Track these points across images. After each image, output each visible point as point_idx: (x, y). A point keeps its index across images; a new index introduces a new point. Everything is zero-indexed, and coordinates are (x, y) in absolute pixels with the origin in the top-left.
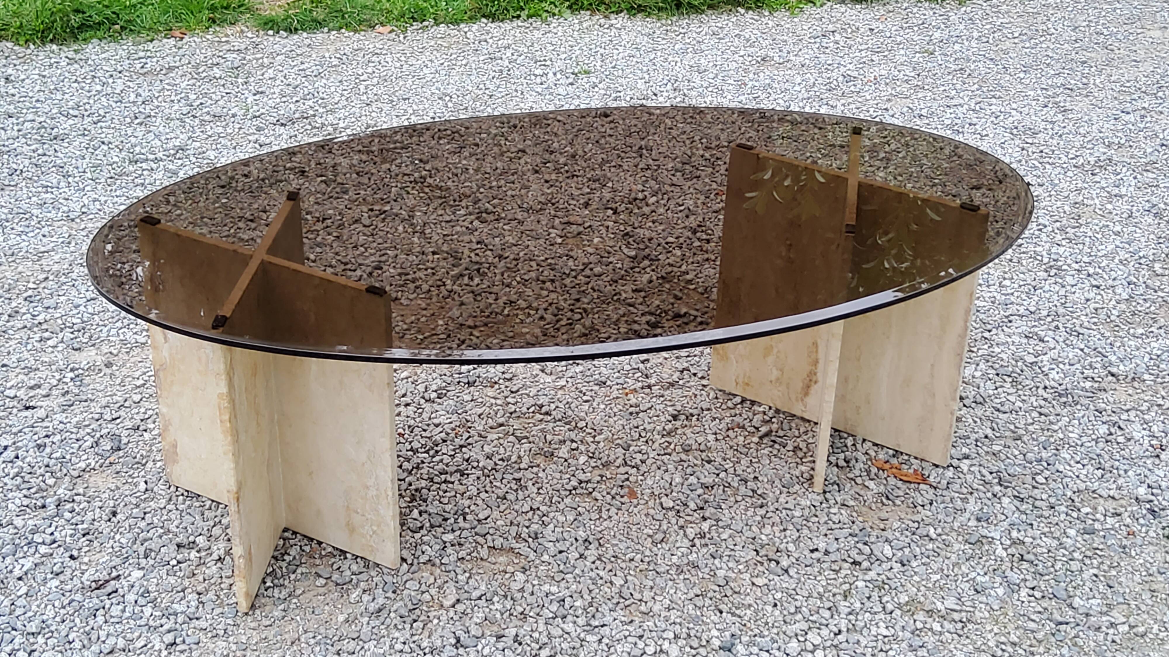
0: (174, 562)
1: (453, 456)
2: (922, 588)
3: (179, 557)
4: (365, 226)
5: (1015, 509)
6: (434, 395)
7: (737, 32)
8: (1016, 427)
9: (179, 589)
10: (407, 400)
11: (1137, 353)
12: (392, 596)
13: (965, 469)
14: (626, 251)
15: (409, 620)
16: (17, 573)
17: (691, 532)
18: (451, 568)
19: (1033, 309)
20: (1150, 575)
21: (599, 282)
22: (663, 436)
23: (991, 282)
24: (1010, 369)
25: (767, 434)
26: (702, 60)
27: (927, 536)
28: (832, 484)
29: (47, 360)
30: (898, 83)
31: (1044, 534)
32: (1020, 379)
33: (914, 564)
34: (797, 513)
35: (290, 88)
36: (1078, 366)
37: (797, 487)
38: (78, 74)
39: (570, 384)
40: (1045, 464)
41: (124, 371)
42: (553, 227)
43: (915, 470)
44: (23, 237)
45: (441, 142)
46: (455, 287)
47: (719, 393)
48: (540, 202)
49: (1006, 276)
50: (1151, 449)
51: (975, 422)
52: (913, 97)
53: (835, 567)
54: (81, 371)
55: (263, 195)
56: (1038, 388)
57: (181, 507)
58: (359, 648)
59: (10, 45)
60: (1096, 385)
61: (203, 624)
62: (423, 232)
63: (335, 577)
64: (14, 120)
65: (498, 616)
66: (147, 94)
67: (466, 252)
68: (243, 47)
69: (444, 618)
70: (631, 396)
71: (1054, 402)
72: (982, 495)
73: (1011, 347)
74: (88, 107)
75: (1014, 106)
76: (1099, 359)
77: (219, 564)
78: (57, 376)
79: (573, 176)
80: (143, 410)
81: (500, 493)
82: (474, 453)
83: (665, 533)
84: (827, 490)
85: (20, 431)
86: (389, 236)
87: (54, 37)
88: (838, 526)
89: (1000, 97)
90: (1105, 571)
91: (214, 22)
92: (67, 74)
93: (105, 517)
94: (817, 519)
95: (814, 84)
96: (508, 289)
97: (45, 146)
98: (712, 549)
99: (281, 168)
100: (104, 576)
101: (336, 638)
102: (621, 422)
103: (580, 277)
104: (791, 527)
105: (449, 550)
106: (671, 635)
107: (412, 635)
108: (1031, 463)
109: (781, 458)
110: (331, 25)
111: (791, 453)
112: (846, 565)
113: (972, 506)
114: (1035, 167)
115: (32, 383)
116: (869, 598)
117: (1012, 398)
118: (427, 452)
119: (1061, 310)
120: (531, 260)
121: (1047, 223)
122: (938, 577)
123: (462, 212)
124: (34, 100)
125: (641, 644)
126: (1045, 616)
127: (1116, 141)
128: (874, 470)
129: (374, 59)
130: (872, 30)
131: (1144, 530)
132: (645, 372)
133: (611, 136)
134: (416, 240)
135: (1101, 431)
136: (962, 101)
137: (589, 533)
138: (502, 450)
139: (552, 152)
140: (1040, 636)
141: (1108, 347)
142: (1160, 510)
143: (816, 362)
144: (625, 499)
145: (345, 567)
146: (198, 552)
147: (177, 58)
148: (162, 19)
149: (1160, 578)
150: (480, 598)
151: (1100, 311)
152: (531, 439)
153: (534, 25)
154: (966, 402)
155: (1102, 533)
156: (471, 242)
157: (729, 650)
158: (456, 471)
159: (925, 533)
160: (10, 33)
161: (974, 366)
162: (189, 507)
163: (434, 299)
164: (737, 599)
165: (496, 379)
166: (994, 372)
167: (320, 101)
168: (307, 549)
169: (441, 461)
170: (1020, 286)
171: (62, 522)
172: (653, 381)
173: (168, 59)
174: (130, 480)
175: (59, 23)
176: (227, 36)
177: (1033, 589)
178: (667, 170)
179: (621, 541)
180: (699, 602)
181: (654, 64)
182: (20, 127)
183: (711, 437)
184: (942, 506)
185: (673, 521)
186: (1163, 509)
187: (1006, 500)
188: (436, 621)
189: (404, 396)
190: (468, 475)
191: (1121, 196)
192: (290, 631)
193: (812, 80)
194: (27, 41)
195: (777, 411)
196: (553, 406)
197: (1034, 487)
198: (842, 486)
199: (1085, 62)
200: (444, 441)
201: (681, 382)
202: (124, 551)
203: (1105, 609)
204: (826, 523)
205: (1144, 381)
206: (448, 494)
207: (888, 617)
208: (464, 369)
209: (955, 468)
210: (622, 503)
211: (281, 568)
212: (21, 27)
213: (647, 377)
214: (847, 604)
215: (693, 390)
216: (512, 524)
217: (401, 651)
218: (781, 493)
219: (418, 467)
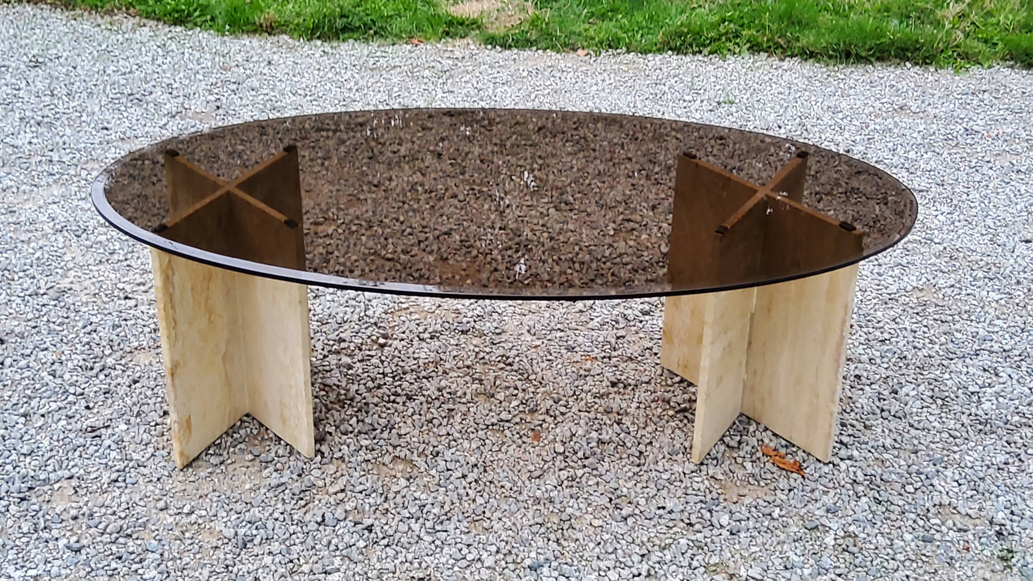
0: (153, 424)
1: (411, 384)
2: (737, 556)
3: (159, 420)
4: (459, 201)
5: (867, 508)
6: (428, 336)
8: (920, 443)
10: (404, 336)
12: (296, 478)
13: (843, 468)
15: (296, 497)
16: (44, 410)
17: (565, 474)
18: (354, 465)
19: (1007, 347)
21: (622, 270)
22: (594, 397)
24: (947, 394)
25: (685, 410)
26: (843, 103)
27: (770, 515)
28: (713, 459)
30: (1017, 141)
31: (881, 533)
32: (950, 404)
33: (742, 535)
34: (665, 476)
37: (680, 456)
39: (544, 345)
40: (923, 477)
42: (614, 222)
43: (796, 461)
47: (666, 372)
48: (617, 201)
51: (883, 431)
53: (671, 524)
56: (963, 413)
59: (286, 37)
60: (1024, 420)
61: (146, 471)
63: (263, 456)
64: (253, 93)
65: (367, 508)
67: (528, 231)
68: (460, 56)
69: (323, 502)
70: (589, 362)
71: (969, 428)
72: (844, 492)
73: (962, 376)
74: (313, 89)
81: (430, 417)
82: (430, 384)
83: (544, 471)
84: (706, 462)
85: (110, 314)
87: (321, 34)
88: (694, 492)
90: (919, 575)
91: (447, 34)
92: (314, 63)
93: (127, 383)
94: (680, 484)
95: (934, 133)
98: (575, 490)
101: (234, 500)
102: (567, 381)
104: (653, 485)
105: (361, 452)
106: (494, 549)
107: (292, 509)
108: (910, 474)
109: (683, 431)
110: (539, 46)
112: (681, 525)
113: (829, 498)
115: (141, 280)
116: (683, 554)
117: (931, 418)
118: (393, 377)
122: (758, 549)
123: (546, 200)
125: (465, 551)
128: (759, 454)
129: (559, 75)
130: (1024, 93)
131: (980, 548)
134: (493, 217)
135: (999, 460)
137: (482, 460)
142: (1009, 534)
144: (529, 441)
145: (274, 450)
147: (405, 60)
148: (409, 29)
150: (361, 492)
153: (712, 60)
154: (885, 414)
155: (938, 543)
157: (535, 570)
160: (289, 29)
164: (569, 533)
166: (930, 393)
168: (255, 432)
169: (400, 386)
170: (1010, 327)
171: (97, 381)
172: (616, 354)
173: (397, 59)
175: (326, 24)
176: (454, 46)
179: (504, 471)
180: (535, 529)
181: (796, 102)
183: (634, 405)
184: (801, 493)
185: (557, 463)
186: (1012, 534)
187: (864, 499)
188: (317, 502)
189: (404, 333)
192: (206, 488)
193: (935, 130)
194: (298, 36)
196: (517, 359)
197: (900, 494)
198: (720, 462)
200: (413, 371)
201: (640, 358)
202: (125, 409)
204: (686, 488)
206: (389, 411)
207: (690, 572)
208: (465, 320)
209: (834, 465)
210: (524, 443)
211: (226, 442)
212: (298, 25)
213: (615, 349)
214: (660, 554)
215: (645, 367)
216: (424, 442)
217: (276, 520)
218: (664, 458)
219: (379, 387)
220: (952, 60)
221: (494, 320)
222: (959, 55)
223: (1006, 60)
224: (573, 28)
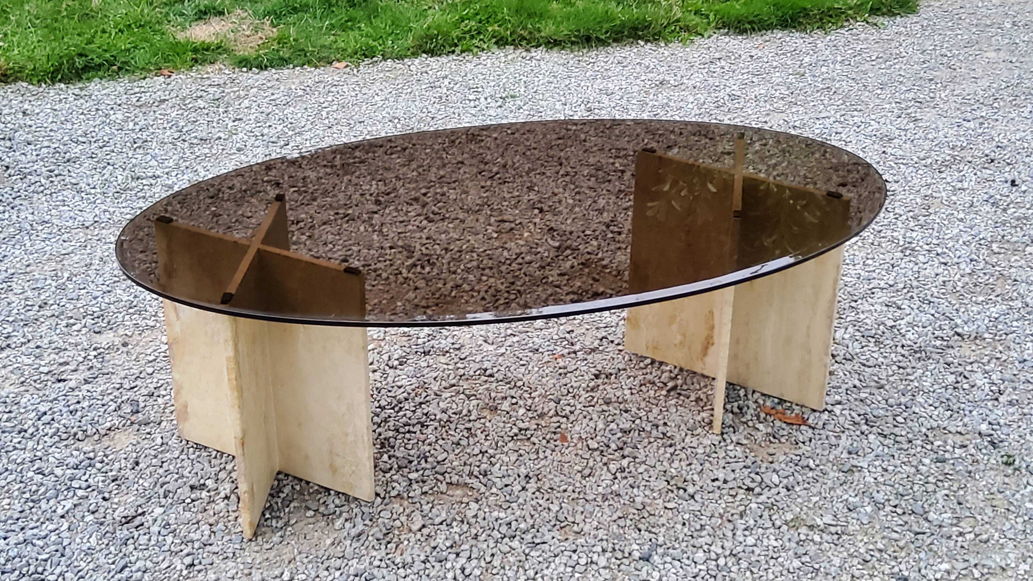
0: (189, 500)
1: (414, 412)
2: (804, 508)
3: (193, 496)
4: (332, 227)
5: (879, 443)
6: (396, 363)
7: (638, 61)
8: (879, 379)
9: (194, 521)
10: (375, 367)
11: (978, 317)
12: (370, 523)
13: (838, 412)
14: (551, 242)
15: (384, 542)
16: (60, 511)
17: (613, 467)
18: (416, 500)
19: (891, 283)
20: (992, 494)
21: (530, 269)
22: (587, 392)
23: (856, 262)
24: (874, 332)
25: (674, 388)
26: (610, 85)
27: (808, 466)
28: (729, 427)
29: (73, 341)
30: (775, 100)
31: (904, 463)
32: (881, 340)
33: (797, 489)
34: (700, 451)
35: (264, 115)
36: (930, 328)
37: (699, 430)
38: (84, 107)
39: (509, 352)
40: (904, 407)
41: (138, 349)
42: (490, 225)
43: (796, 415)
44: (47, 242)
45: (393, 156)
46: (410, 275)
47: (633, 357)
48: (477, 205)
49: (869, 256)
50: (991, 393)
51: (845, 375)
52: (788, 111)
53: (733, 493)
54: (102, 350)
55: (246, 204)
56: (896, 346)
57: (192, 457)
58: (344, 565)
59: (25, 84)
61: (215, 549)
62: (381, 231)
63: (322, 509)
64: (32, 147)
66: (143, 122)
67: (418, 246)
68: (222, 82)
69: (413, 540)
70: (559, 360)
71: (910, 358)
72: (852, 433)
73: (874, 314)
74: (94, 134)
75: (873, 117)
76: (947, 322)
77: (226, 501)
78: (83, 354)
79: (505, 182)
80: (155, 380)
81: (455, 440)
82: (432, 409)
83: (592, 468)
84: (725, 431)
85: (55, 400)
86: (353, 234)
87: (62, 77)
88: (734, 460)
89: (861, 110)
90: (955, 492)
91: (196, 61)
92: (74, 108)
93: (129, 466)
94: (716, 455)
95: (705, 102)
96: (454, 276)
97: (61, 168)
98: (631, 480)
99: (260, 181)
100: (132, 512)
101: (325, 558)
102: (552, 381)
103: (513, 265)
104: (695, 461)
105: (415, 486)
106: (600, 549)
107: (387, 554)
108: (892, 407)
109: (685, 407)
110: (295, 62)
111: (694, 403)
112: (742, 491)
113: (844, 442)
114: (892, 168)
115: (62, 360)
116: (761, 517)
117: (876, 355)
118: (393, 408)
119: (915, 283)
120: (472, 252)
121: (902, 213)
122: (817, 498)
123: (413, 213)
124: (48, 129)
125: (575, 557)
126: (906, 528)
127: (959, 144)
128: (763, 415)
129: (333, 89)
130: (752, 56)
131: (986, 458)
132: (571, 340)
133: (535, 149)
134: (375, 237)
135: (950, 380)
136: (828, 114)
137: (529, 470)
138: (454, 406)
139: (486, 163)
140: (901, 544)
141: (954, 312)
142: (999, 442)
143: (712, 328)
144: (558, 443)
145: (330, 501)
146: (208, 491)
147: (167, 93)
148: (153, 60)
149: (1000, 496)
150: (441, 523)
151: (947, 283)
152: (478, 396)
153: (467, 58)
154: (838, 359)
155: (951, 461)
156: (421, 238)
157: (648, 560)
158: (418, 423)
159: (805, 464)
160: (25, 75)
161: (843, 330)
162: (199, 456)
163: (393, 285)
164: (652, 520)
165: (447, 349)
166: (860, 334)
167: (289, 126)
168: (298, 488)
169: (405, 415)
170: (881, 264)
171: (94, 471)
172: (577, 347)
173: (159, 93)
174: (148, 436)
175: (66, 65)
176: (208, 73)
177: (895, 507)
178: (583, 175)
179: (555, 476)
180: (621, 522)
181: (569, 89)
182: (38, 152)
183: (627, 392)
184: (820, 442)
185: (598, 459)
186: (1001, 442)
187: (871, 437)
188: (406, 543)
189: (371, 364)
190: (427, 426)
191: (963, 189)
192: (287, 553)
193: (703, 100)
194: (39, 81)
195: (681, 370)
196: (495, 370)
197: (895, 426)
198: (736, 429)
199: (932, 80)
200: (406, 399)
201: (601, 348)
202: (147, 493)
203: (955, 521)
204: (724, 458)
205: (985, 339)
206: (411, 442)
207: (777, 531)
208: (420, 341)
209: (829, 412)
210: (556, 446)
211: (277, 503)
212: (34, 69)
213: (572, 344)
214: (743, 522)
215: (611, 354)
216: (465, 464)
217: (379, 567)
218: (686, 435)
219: (386, 421)
220: (675, 34)
221: (447, 337)
222: (681, 28)
223: (720, 28)
224: (321, 42)
